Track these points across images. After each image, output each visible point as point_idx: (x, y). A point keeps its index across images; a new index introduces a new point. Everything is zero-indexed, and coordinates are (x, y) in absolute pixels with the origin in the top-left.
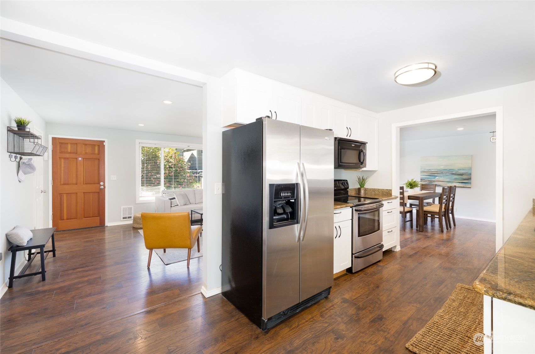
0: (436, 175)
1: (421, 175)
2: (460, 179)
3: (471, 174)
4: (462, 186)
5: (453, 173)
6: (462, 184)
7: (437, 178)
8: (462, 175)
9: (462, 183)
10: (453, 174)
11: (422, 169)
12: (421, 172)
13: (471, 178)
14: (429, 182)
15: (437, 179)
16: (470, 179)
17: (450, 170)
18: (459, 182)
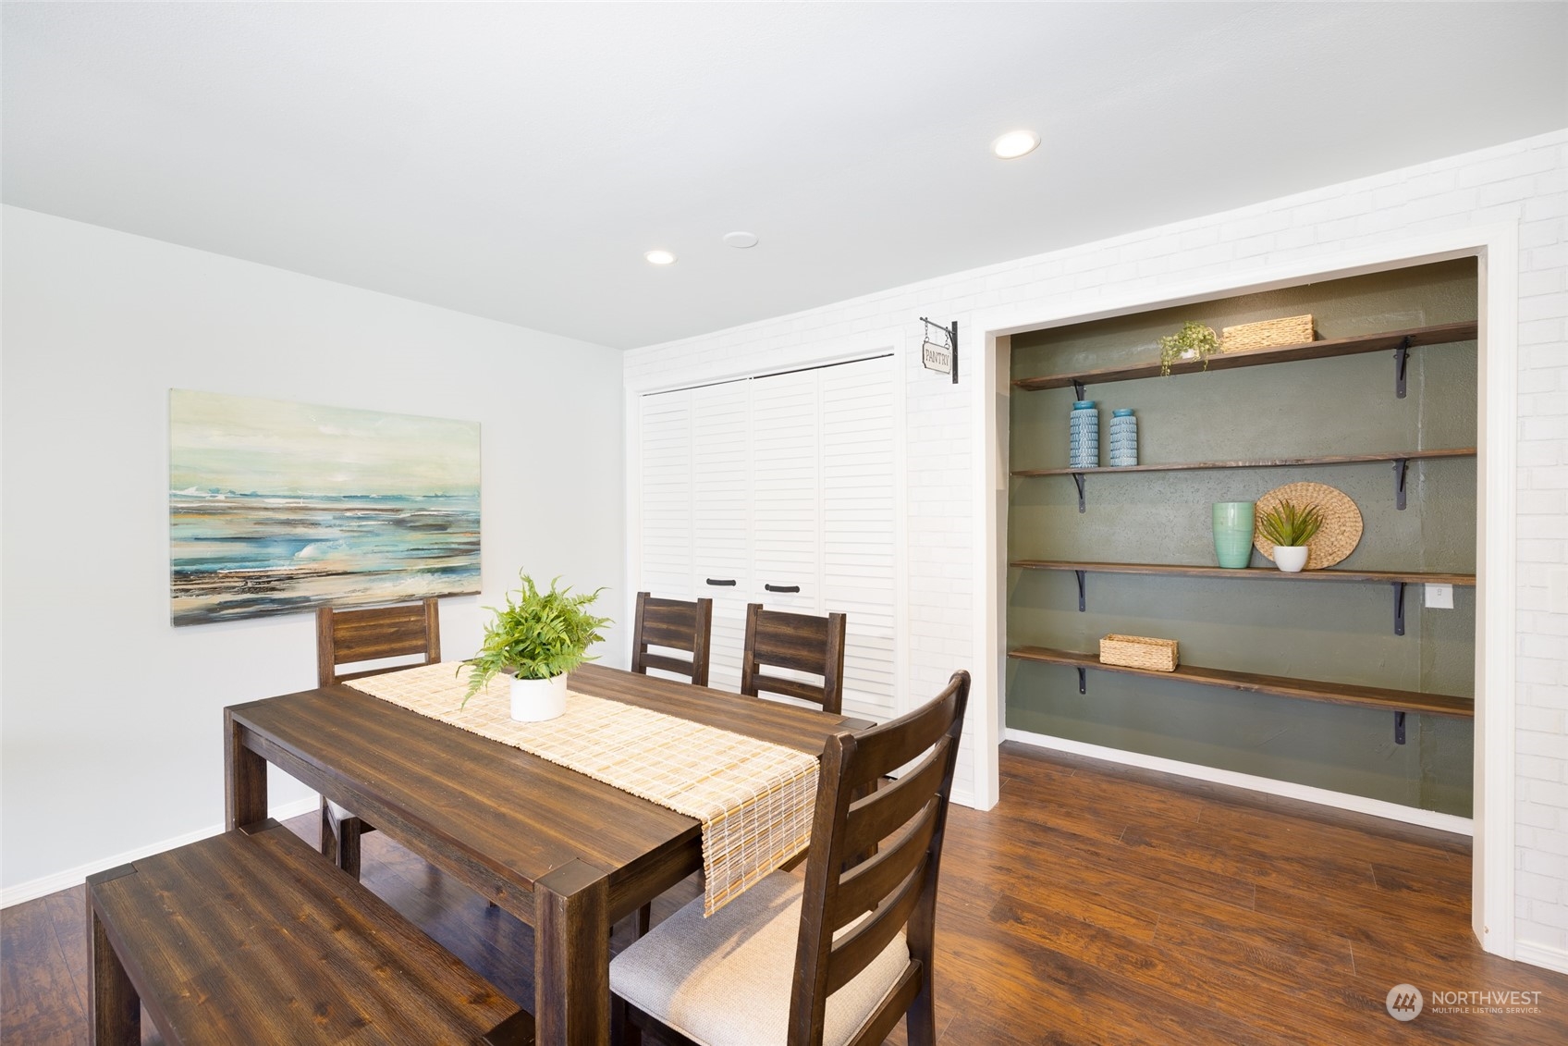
0: (300, 531)
1: (173, 539)
2: (436, 553)
3: (478, 522)
4: (446, 591)
5: (402, 516)
6: (445, 578)
7: (308, 551)
8: (442, 527)
9: (445, 571)
10: (400, 523)
11: (191, 491)
12: (175, 512)
13: (478, 543)
14: (250, 590)
15: (314, 560)
16: (473, 548)
17: (385, 498)
18: (432, 571)
